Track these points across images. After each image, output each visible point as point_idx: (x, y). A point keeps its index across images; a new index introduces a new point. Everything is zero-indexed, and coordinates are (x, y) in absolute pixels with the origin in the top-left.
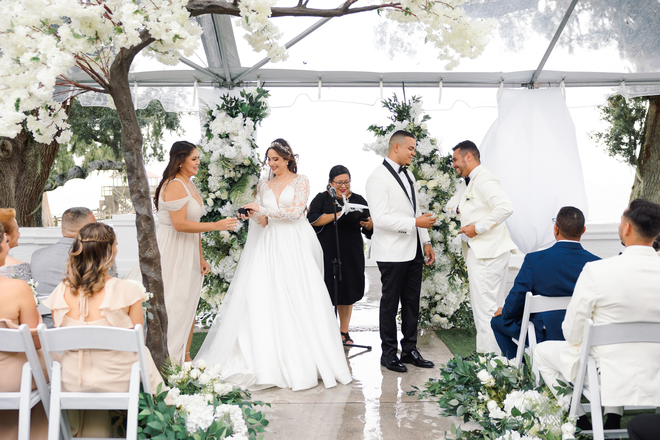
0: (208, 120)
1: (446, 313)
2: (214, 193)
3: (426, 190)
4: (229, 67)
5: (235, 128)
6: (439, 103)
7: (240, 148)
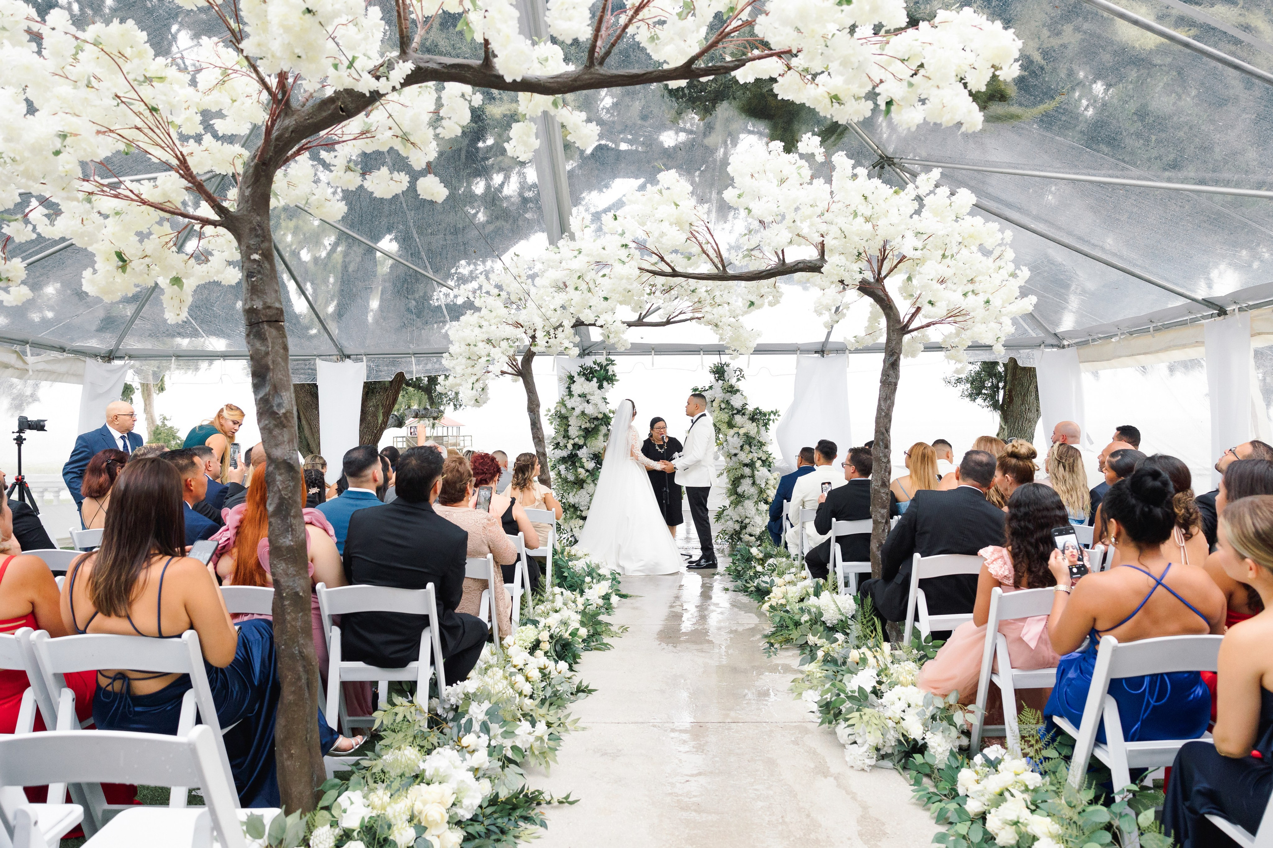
0: (570, 383)
1: (754, 533)
2: (573, 439)
3: (738, 436)
5: (592, 389)
7: (596, 405)
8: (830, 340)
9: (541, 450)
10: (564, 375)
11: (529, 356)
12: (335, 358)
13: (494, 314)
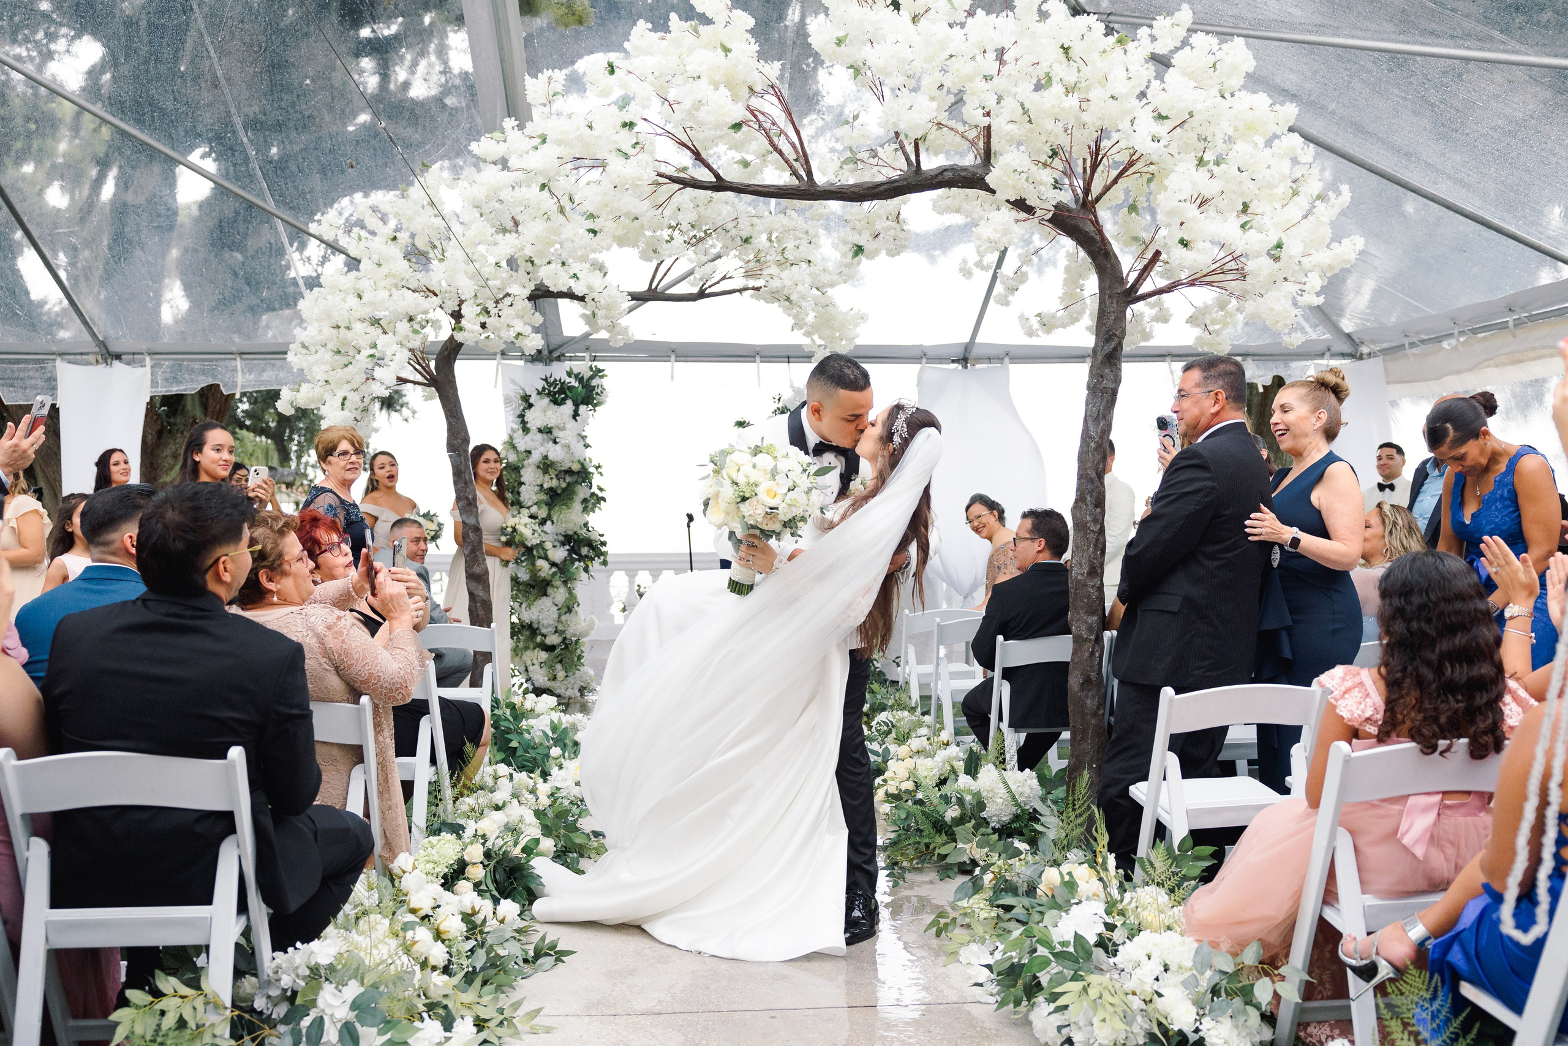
0: (523, 408)
5: (562, 420)
7: (568, 447)
8: (978, 340)
9: (471, 521)
10: (515, 392)
11: (451, 351)
12: (91, 358)
13: (384, 270)
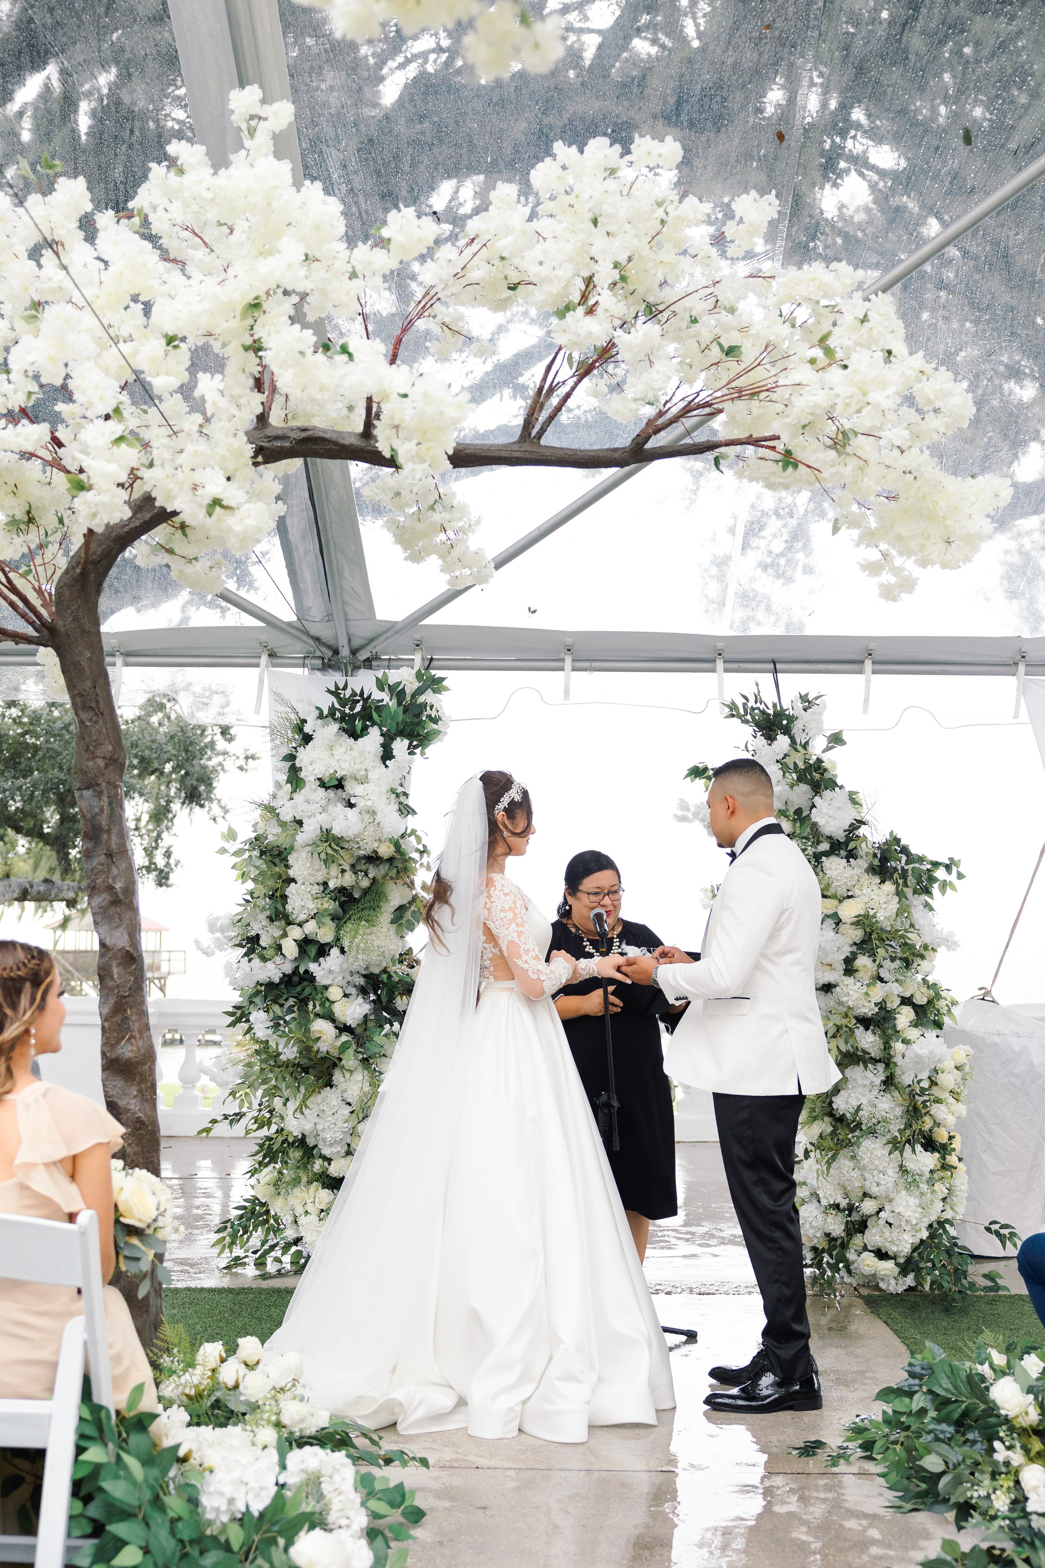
0: (294, 745)
1: (892, 1249)
2: (300, 925)
3: (837, 924)
4: (347, 620)
5: (361, 763)
6: (865, 711)
7: (373, 813)
10: (281, 717)
